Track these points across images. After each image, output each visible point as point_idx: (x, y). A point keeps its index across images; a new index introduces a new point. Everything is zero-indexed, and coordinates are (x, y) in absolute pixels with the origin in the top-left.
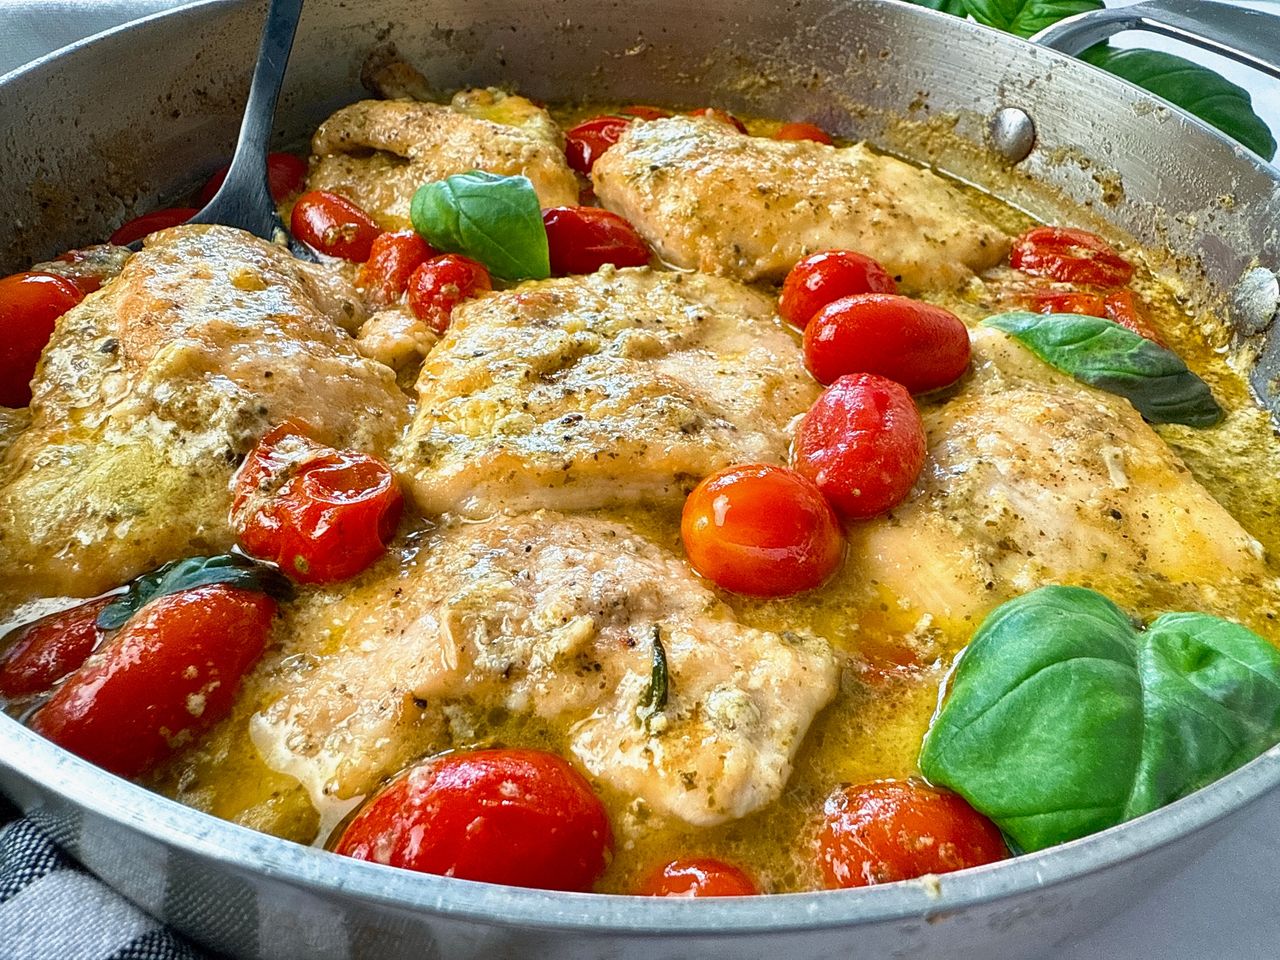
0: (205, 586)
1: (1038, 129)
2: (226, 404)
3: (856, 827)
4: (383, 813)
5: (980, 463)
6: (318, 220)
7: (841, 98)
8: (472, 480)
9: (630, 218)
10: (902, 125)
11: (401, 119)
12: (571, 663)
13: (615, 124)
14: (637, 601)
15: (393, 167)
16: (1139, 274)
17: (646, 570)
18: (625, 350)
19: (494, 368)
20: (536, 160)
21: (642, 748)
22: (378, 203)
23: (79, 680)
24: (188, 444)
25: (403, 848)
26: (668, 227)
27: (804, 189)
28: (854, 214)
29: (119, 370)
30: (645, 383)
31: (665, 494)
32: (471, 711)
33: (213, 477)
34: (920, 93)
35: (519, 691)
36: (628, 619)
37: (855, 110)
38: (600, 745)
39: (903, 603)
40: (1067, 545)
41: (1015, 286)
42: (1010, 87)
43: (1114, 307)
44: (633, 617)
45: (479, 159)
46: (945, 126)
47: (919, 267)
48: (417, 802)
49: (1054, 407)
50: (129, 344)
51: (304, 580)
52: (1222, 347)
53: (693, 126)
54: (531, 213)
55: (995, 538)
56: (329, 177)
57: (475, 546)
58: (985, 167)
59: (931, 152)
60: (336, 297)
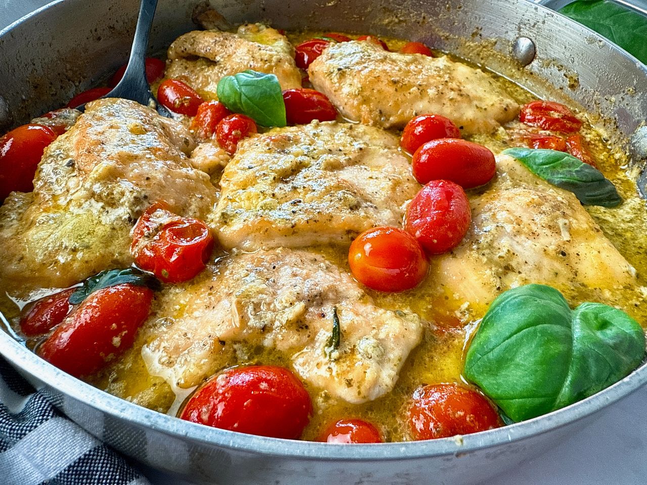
0: (119, 285)
1: (537, 49)
2: (127, 194)
3: (427, 406)
4: (205, 397)
5: (497, 226)
6: (171, 94)
7: (437, 29)
8: (247, 232)
9: (327, 94)
10: (467, 44)
11: (212, 41)
12: (294, 325)
13: (321, 44)
14: (327, 294)
15: (208, 66)
16: (585, 126)
17: (331, 279)
18: (323, 166)
19: (258, 175)
20: (280, 64)
21: (327, 367)
22: (201, 85)
23: (62, 330)
24: (109, 213)
25: (215, 413)
26: (346, 100)
27: (415, 81)
28: (441, 94)
29: (75, 176)
30: (332, 184)
31: (341, 240)
32: (246, 346)
33: (122, 229)
34: (477, 28)
35: (269, 338)
36: (322, 303)
37: (443, 36)
38: (307, 364)
39: (456, 296)
40: (538, 268)
41: (521, 132)
42: (523, 26)
43: (571, 144)
44: (324, 302)
45: (252, 63)
46: (490, 45)
47: (472, 122)
48: (221, 391)
49: (536, 197)
50: (80, 163)
51: (166, 281)
52: (624, 165)
53: (360, 46)
54: (277, 94)
55: (503, 264)
56: (176, 71)
57: (248, 266)
58: (509, 67)
59: (482, 59)
60: (180, 136)
